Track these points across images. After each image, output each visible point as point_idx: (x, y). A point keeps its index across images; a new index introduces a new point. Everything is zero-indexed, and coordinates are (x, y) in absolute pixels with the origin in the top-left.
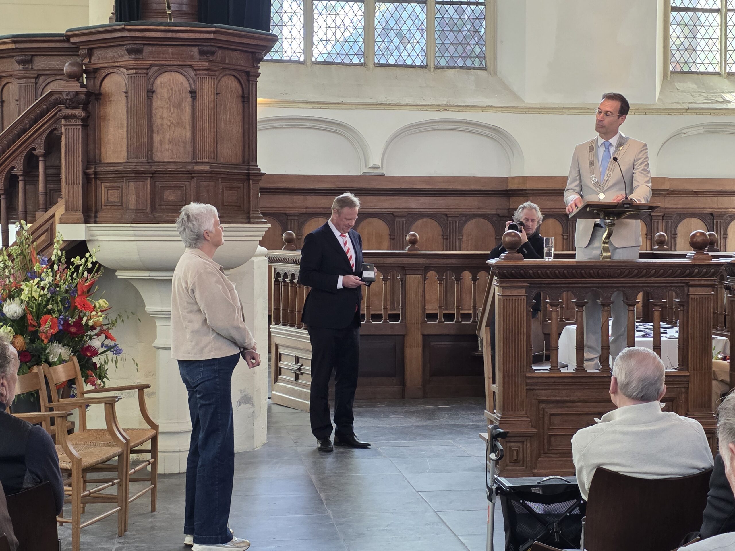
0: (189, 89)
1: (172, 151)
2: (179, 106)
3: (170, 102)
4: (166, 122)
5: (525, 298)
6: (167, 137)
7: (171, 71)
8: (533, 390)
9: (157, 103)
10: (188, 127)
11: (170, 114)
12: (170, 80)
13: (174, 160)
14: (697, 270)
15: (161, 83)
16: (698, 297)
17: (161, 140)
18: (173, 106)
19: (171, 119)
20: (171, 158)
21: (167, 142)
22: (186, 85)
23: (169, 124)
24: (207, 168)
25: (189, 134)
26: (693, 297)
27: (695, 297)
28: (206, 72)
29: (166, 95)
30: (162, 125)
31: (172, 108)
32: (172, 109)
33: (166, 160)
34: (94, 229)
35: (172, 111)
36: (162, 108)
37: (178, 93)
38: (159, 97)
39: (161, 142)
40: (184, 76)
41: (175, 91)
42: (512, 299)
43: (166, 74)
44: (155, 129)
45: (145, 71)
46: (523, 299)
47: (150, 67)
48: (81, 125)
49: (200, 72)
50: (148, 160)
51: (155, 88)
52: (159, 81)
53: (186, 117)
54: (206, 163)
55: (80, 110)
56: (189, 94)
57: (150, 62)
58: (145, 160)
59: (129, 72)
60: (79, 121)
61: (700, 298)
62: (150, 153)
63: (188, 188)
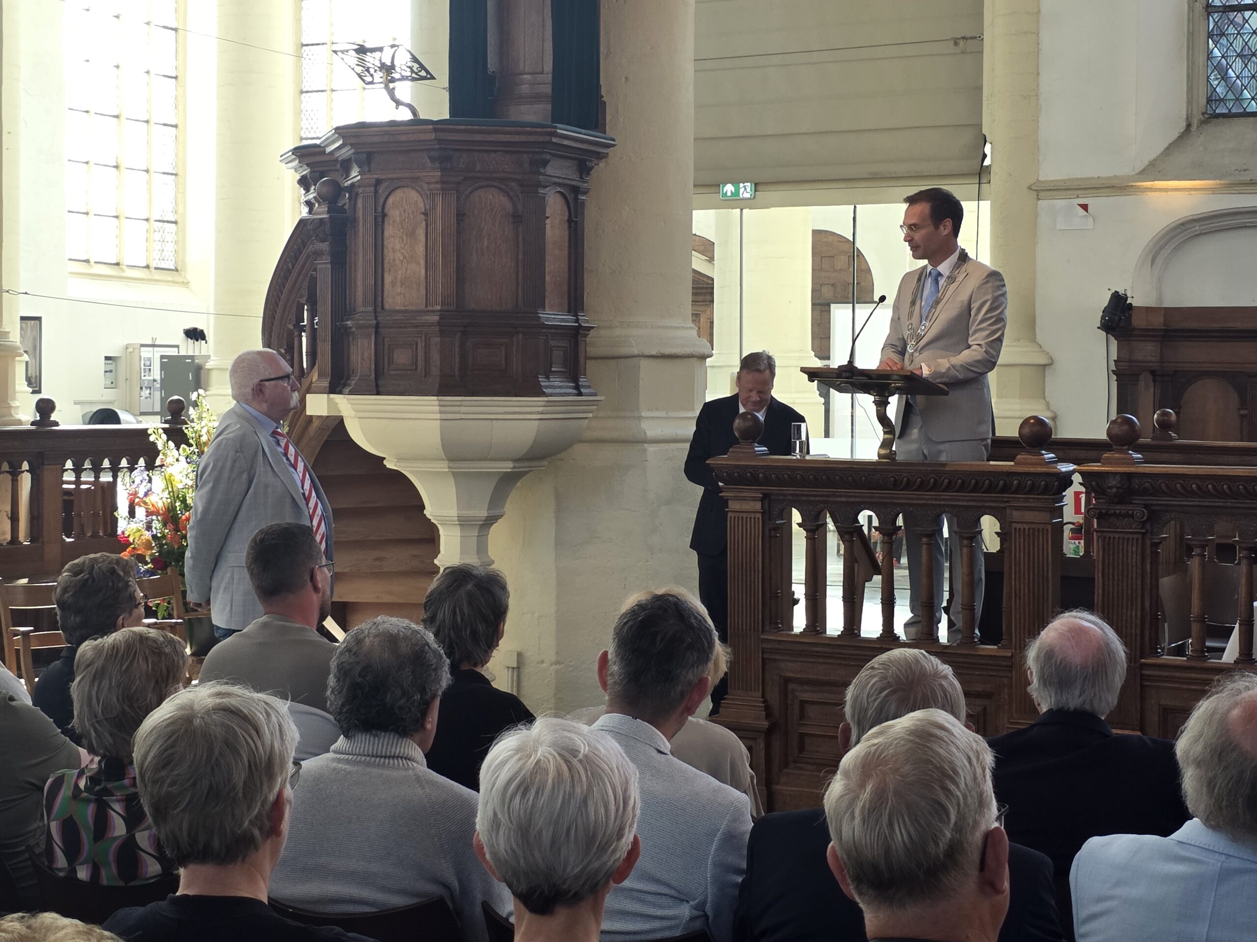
0: (423, 211)
1: (405, 296)
2: (412, 234)
3: (403, 228)
4: (399, 255)
5: (760, 516)
6: (399, 277)
7: (404, 187)
8: (775, 660)
9: (389, 231)
10: (422, 262)
11: (402, 246)
12: (402, 198)
13: (407, 308)
14: (1015, 482)
15: (393, 204)
16: (1026, 527)
17: (392, 281)
18: (406, 235)
19: (403, 251)
20: (404, 306)
21: (399, 284)
22: (421, 205)
23: (401, 258)
24: (435, 319)
25: (423, 272)
26: (1018, 526)
27: (1022, 527)
28: (439, 186)
29: (398, 219)
30: (394, 260)
31: (404, 237)
33: (397, 308)
34: (336, 401)
35: (405, 241)
36: (394, 237)
37: (412, 216)
38: (391, 222)
39: (393, 284)
40: (418, 191)
41: (409, 214)
42: (742, 518)
43: (398, 191)
44: (386, 266)
45: (373, 189)
46: (758, 518)
47: (378, 182)
48: (331, 263)
49: (432, 186)
50: (375, 309)
51: (386, 211)
52: (390, 200)
53: (420, 249)
54: (438, 311)
55: (328, 243)
56: (423, 216)
57: (376, 176)
58: (371, 309)
59: (361, 190)
60: (329, 258)
61: (1029, 529)
62: (380, 299)
63: (419, 346)
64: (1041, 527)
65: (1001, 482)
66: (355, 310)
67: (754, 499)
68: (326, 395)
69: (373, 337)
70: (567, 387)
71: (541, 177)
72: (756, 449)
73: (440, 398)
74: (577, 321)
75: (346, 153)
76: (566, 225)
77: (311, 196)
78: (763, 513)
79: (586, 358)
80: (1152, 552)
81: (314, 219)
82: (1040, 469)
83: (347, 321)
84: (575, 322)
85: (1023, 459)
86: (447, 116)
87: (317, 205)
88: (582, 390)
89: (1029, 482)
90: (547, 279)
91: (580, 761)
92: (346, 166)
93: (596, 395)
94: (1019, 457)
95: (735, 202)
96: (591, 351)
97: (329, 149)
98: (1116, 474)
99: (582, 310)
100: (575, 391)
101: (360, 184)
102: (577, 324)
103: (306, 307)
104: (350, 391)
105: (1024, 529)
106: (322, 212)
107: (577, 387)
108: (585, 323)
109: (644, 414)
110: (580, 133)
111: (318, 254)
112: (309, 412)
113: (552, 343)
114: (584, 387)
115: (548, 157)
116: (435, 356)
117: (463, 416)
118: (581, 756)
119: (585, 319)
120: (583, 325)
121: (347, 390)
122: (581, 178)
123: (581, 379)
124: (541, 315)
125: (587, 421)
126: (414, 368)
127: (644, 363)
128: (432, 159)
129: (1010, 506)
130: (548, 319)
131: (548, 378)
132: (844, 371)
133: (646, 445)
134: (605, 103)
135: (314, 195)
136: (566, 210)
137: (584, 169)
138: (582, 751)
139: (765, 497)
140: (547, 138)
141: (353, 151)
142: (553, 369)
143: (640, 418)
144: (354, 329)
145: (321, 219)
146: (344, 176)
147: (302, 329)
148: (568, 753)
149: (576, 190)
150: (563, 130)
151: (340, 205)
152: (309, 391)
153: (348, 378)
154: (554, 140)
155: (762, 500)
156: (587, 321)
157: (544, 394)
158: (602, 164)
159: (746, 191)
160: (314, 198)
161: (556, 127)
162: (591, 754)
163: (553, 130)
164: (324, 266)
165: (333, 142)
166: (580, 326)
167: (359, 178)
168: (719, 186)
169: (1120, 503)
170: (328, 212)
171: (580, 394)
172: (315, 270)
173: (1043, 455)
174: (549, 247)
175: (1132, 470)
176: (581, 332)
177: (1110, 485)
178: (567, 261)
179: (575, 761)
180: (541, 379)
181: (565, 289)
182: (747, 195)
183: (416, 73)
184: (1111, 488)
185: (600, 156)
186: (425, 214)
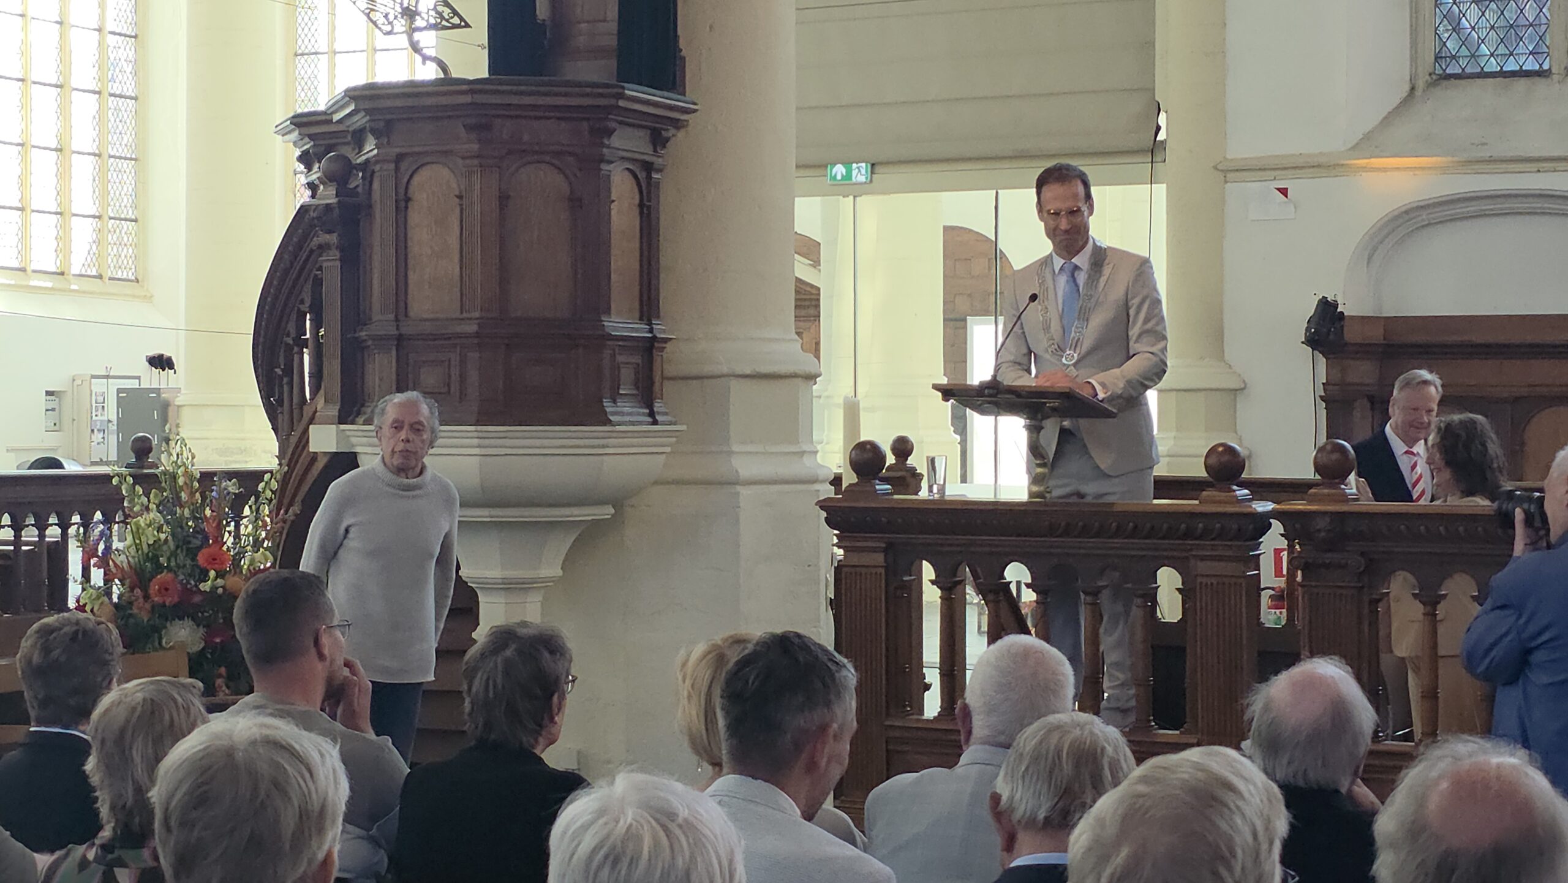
0: (457, 193)
1: (434, 301)
2: (443, 222)
3: (431, 214)
4: (426, 249)
5: (883, 571)
6: (427, 275)
7: (433, 163)
9: (415, 217)
10: (456, 258)
11: (431, 237)
12: (431, 177)
14: (1201, 525)
15: (419, 184)
16: (1214, 581)
17: (418, 282)
18: (436, 223)
19: (432, 244)
20: (433, 313)
21: (426, 284)
22: (455, 185)
23: (429, 252)
24: (472, 328)
25: (457, 270)
26: (1204, 580)
27: (1209, 581)
28: (476, 162)
29: (425, 204)
30: (420, 255)
31: (433, 225)
32: (434, 230)
33: (425, 316)
34: (348, 433)
36: (419, 226)
37: (443, 200)
38: (416, 207)
39: (420, 285)
40: (450, 168)
41: (439, 197)
42: (861, 574)
43: (426, 168)
44: (411, 262)
45: (392, 166)
46: (881, 574)
47: (399, 158)
48: (341, 260)
49: (468, 161)
50: (396, 316)
51: (410, 191)
52: (416, 179)
53: (454, 241)
54: (477, 319)
55: (335, 235)
56: (457, 200)
57: (398, 150)
58: (392, 317)
59: (377, 168)
60: (338, 254)
61: (1218, 583)
62: (402, 304)
63: (453, 363)
64: (1233, 580)
65: (1183, 526)
66: (370, 319)
67: (874, 550)
68: (334, 426)
69: (394, 353)
70: (639, 414)
71: (605, 150)
72: (877, 487)
73: (479, 428)
74: (651, 331)
75: (360, 120)
76: (636, 211)
77: (314, 177)
78: (886, 568)
79: (663, 378)
80: (1371, 611)
81: (319, 205)
82: (1230, 509)
83: (361, 330)
84: (647, 332)
85: (1208, 496)
86: (486, 75)
87: (322, 187)
88: (658, 417)
89: (1218, 526)
90: (614, 277)
91: (680, 826)
92: (358, 138)
93: (675, 424)
94: (1204, 493)
95: (846, 188)
96: (670, 370)
97: (337, 117)
98: (1325, 513)
99: (658, 317)
100: (650, 420)
101: (377, 160)
102: (650, 335)
103: (308, 316)
104: (364, 421)
105: (1212, 584)
106: (328, 195)
107: (652, 414)
108: (660, 333)
109: (736, 448)
110: (654, 95)
111: (323, 248)
112: (313, 448)
113: (620, 359)
114: (659, 413)
115: (613, 125)
116: (473, 376)
117: (509, 451)
118: (680, 820)
119: (660, 329)
120: (658, 336)
121: (361, 420)
122: (655, 151)
123: (656, 404)
124: (605, 324)
125: (664, 455)
126: (445, 390)
127: (734, 384)
128: (469, 128)
129: (1194, 556)
130: (616, 329)
131: (615, 402)
132: (986, 388)
133: (739, 488)
134: (684, 58)
135: (318, 175)
136: (636, 190)
137: (658, 140)
138: (681, 815)
139: (889, 549)
140: (613, 101)
141: (368, 118)
142: (621, 392)
143: (731, 453)
144: (370, 343)
145: (327, 205)
146: (357, 151)
147: (305, 344)
148: (664, 817)
149: (648, 167)
150: (632, 91)
151: (352, 186)
152: (311, 421)
153: (363, 405)
154: (621, 103)
155: (885, 551)
156: (664, 331)
157: (609, 422)
158: (681, 134)
159: (860, 173)
160: (318, 178)
161: (623, 88)
162: (691, 819)
163: (620, 91)
164: (331, 264)
165: (343, 107)
166: (654, 338)
167: (375, 151)
168: (826, 167)
169: (1330, 551)
170: (337, 196)
171: (655, 422)
172: (320, 269)
173: (1234, 491)
174: (615, 239)
175: (1344, 508)
176: (656, 345)
177: (1318, 527)
178: (637, 254)
179: (673, 827)
180: (607, 403)
181: (637, 289)
182: (862, 179)
183: (447, 21)
184: (1319, 531)
185: (677, 124)
186: (460, 197)
